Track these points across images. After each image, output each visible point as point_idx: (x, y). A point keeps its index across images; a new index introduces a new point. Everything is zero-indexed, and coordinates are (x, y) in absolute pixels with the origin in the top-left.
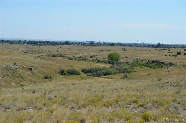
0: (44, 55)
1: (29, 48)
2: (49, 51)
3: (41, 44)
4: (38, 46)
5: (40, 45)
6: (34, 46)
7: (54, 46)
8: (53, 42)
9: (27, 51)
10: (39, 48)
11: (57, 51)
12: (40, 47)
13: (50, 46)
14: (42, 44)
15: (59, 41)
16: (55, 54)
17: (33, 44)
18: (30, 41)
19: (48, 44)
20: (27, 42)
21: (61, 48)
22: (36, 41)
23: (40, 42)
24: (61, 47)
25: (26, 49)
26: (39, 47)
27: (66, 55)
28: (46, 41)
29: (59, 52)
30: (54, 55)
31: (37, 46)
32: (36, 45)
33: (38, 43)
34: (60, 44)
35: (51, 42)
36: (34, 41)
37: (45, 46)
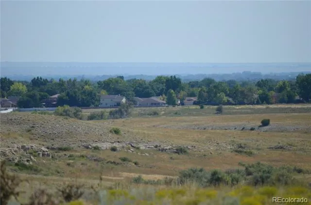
0: (145, 177)
1: (44, 137)
2: (180, 151)
3: (124, 100)
4: (101, 117)
5: (119, 112)
6: (76, 115)
7: (219, 111)
8: (208, 82)
9: (35, 153)
10: (116, 132)
11: (240, 150)
12: (118, 123)
13: (190, 113)
14: (132, 102)
15: (253, 70)
16: (222, 169)
17: (61, 102)
18: (37, 83)
19: (171, 102)
20: (18, 93)
21: (265, 123)
22: (86, 83)
23: (112, 86)
24: (265, 116)
25: (28, 144)
26: (109, 124)
27: (300, 171)
28: (159, 80)
29: (250, 154)
30: (214, 174)
31: (91, 118)
32: (86, 112)
33: (104, 92)
34: (264, 99)
35: (193, 84)
36: (72, 83)
37: (155, 114)
